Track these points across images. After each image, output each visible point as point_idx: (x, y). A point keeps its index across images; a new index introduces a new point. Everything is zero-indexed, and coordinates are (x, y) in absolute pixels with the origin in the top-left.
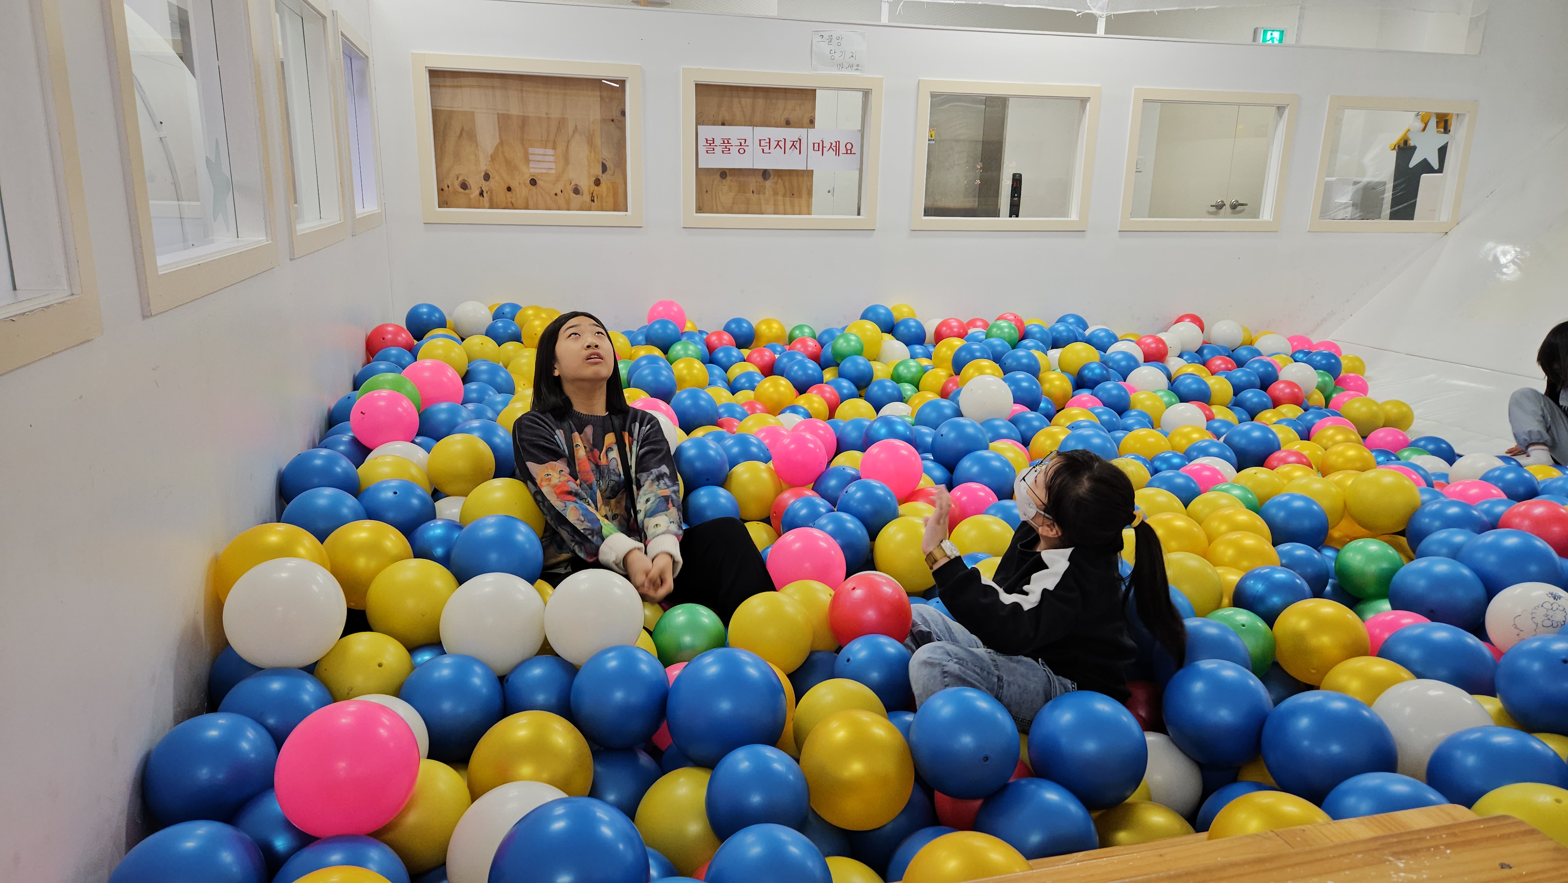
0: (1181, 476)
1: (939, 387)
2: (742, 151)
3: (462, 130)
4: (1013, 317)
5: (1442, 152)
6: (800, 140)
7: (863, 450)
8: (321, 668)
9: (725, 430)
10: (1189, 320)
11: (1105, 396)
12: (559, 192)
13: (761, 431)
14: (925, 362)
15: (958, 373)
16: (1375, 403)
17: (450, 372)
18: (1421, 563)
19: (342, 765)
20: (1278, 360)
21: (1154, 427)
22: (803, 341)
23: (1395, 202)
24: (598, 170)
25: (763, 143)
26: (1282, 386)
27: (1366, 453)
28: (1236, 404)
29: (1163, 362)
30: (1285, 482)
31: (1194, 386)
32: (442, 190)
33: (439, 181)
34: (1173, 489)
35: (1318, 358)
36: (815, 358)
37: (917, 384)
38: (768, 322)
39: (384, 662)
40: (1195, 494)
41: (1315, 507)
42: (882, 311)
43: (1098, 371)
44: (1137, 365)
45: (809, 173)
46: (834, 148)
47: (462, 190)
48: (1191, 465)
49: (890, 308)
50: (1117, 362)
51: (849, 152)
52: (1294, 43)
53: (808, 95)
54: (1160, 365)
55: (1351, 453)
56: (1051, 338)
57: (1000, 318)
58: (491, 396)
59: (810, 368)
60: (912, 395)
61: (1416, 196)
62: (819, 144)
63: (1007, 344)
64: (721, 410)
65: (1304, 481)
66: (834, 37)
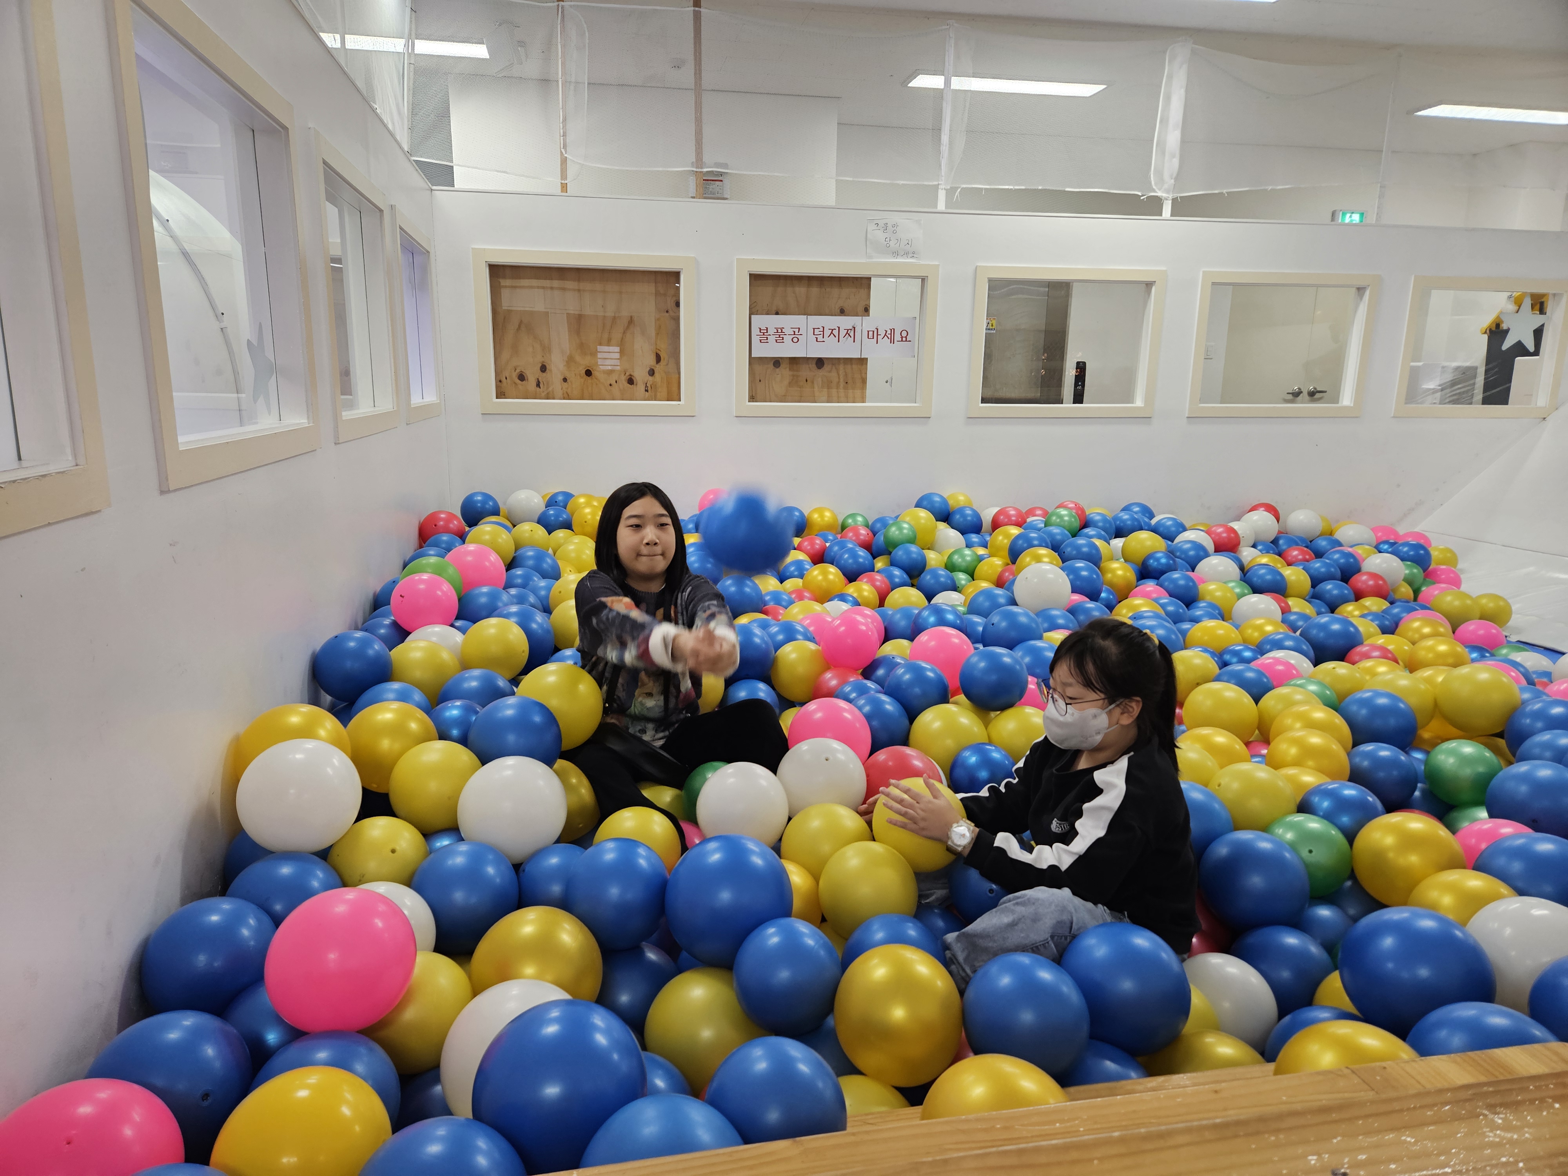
0: (1251, 670)
1: (995, 577)
2: (795, 339)
3: (521, 322)
4: (1073, 505)
5: (1538, 334)
6: (854, 328)
7: (912, 639)
8: (334, 852)
9: (770, 618)
10: (1263, 509)
11: (1171, 586)
12: (613, 382)
13: (805, 618)
14: (981, 551)
15: (1014, 562)
16: (1469, 596)
17: (494, 557)
18: (1522, 768)
19: (332, 956)
20: (1360, 551)
21: (1225, 619)
22: (855, 530)
23: (1487, 387)
24: (651, 360)
25: (817, 332)
26: (1364, 578)
27: (1460, 649)
28: (1315, 596)
29: (1235, 552)
30: (1368, 678)
31: (1269, 577)
32: (500, 381)
33: (497, 373)
34: (1243, 684)
35: (1406, 549)
36: (867, 546)
37: (971, 574)
38: (820, 510)
39: (398, 848)
40: (1267, 689)
41: (1402, 705)
42: (937, 499)
43: (1163, 561)
44: (1207, 555)
45: (863, 361)
46: (889, 336)
47: (520, 382)
48: (1264, 658)
49: (945, 497)
50: (1185, 552)
51: (904, 339)
52: (1374, 222)
53: (863, 283)
54: (1232, 556)
55: (1442, 648)
56: (1114, 526)
57: (1060, 506)
58: (535, 581)
59: (860, 556)
60: (966, 584)
61: (1510, 382)
62: (873, 331)
63: (1067, 532)
64: (768, 598)
65: (1389, 677)
66: (889, 225)
